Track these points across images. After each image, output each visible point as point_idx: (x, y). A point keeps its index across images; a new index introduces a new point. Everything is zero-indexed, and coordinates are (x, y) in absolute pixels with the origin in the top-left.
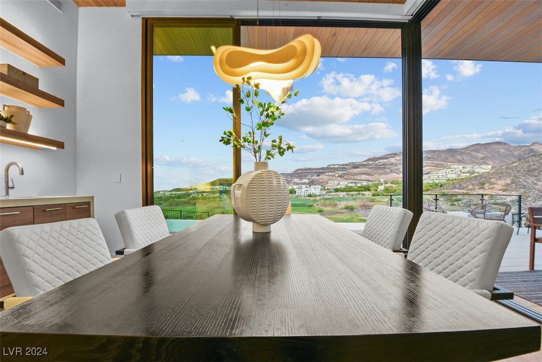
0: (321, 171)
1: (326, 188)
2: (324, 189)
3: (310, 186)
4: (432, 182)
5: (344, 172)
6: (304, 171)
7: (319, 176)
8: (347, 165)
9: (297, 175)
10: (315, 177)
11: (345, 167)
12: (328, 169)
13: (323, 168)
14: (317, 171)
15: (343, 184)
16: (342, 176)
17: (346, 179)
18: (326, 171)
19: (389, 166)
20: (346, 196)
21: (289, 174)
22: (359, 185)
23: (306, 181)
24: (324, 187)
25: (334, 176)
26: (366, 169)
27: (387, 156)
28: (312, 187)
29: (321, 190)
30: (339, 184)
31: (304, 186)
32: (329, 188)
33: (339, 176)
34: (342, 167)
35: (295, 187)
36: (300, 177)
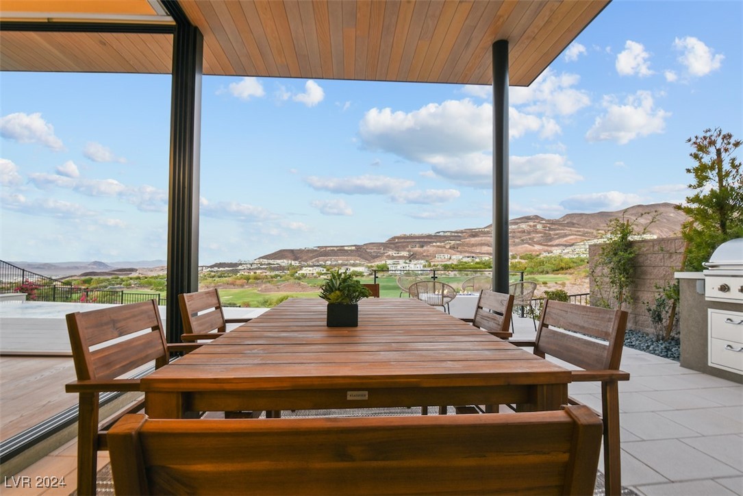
0: (426, 240)
1: (432, 264)
2: (430, 266)
3: (410, 261)
4: (577, 256)
5: (458, 242)
6: (403, 240)
7: (422, 247)
8: (462, 232)
9: (392, 246)
10: (417, 249)
11: (460, 234)
12: (437, 238)
13: (429, 236)
14: (420, 240)
15: (456, 258)
16: (454, 248)
17: (461, 252)
18: (433, 240)
19: (519, 235)
20: (458, 275)
21: (382, 244)
22: (477, 260)
23: (405, 254)
24: (430, 263)
25: (444, 247)
26: (489, 238)
27: (517, 221)
28: (412, 262)
29: (425, 266)
30: (450, 258)
31: (401, 261)
32: (436, 263)
33: (450, 248)
34: (456, 234)
35: (389, 262)
36: (397, 249)
